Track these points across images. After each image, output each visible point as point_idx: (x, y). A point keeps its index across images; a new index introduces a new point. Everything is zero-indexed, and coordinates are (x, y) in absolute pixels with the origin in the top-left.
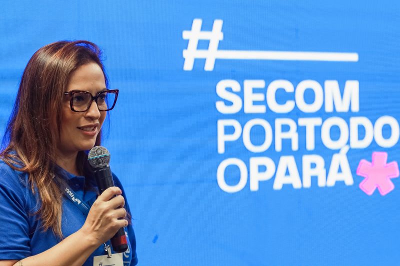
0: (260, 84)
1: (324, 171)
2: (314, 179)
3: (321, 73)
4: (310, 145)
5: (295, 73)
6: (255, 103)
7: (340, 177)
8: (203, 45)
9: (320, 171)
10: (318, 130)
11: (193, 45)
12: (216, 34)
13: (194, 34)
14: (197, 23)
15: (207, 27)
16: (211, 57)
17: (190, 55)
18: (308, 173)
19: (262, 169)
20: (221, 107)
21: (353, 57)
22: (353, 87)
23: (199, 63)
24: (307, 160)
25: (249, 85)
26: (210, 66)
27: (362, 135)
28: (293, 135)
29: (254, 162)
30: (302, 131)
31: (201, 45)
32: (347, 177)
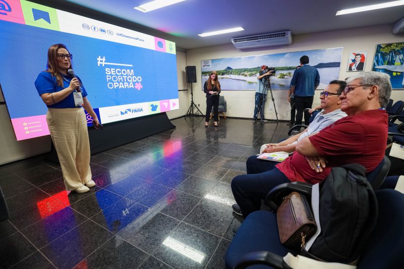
0: (114, 69)
2: (127, 87)
3: (126, 68)
4: (125, 81)
5: (122, 68)
6: (114, 73)
9: (128, 85)
10: (126, 78)
11: (99, 61)
12: (104, 60)
13: (99, 59)
14: (100, 57)
15: (102, 58)
16: (103, 63)
17: (99, 63)
18: (125, 86)
19: (116, 85)
20: (107, 73)
21: (132, 66)
22: (132, 71)
23: (101, 65)
24: (125, 83)
25: (112, 69)
26: (103, 65)
27: (135, 79)
28: (121, 79)
29: (115, 84)
30: (123, 78)
31: (101, 61)
32: (133, 86)
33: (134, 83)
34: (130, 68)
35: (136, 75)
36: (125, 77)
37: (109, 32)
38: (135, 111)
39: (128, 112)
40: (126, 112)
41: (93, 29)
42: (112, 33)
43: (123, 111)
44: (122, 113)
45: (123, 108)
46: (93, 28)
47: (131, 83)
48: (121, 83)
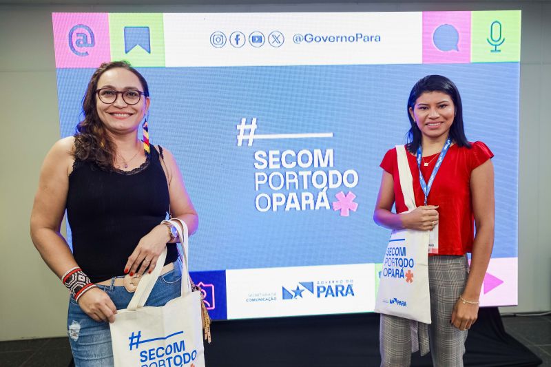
0: (277, 152)
1: (313, 202)
2: (308, 206)
3: (311, 144)
4: (306, 186)
5: (297, 145)
6: (274, 163)
7: (322, 205)
8: (248, 132)
9: (311, 202)
10: (310, 178)
11: (242, 132)
12: (253, 127)
13: (242, 127)
14: (244, 120)
15: (249, 122)
16: (251, 137)
17: (241, 138)
18: (304, 202)
19: (279, 199)
20: (257, 165)
21: (331, 135)
22: (330, 152)
23: (246, 142)
24: (304, 195)
25: (271, 153)
26: (250, 144)
27: (336, 179)
28: (296, 180)
29: (275, 196)
30: (301, 179)
31: (247, 132)
32: (326, 204)
33: (331, 195)
34: (323, 145)
35: (340, 164)
36: (305, 174)
37: (272, 39)
38: (329, 291)
39: (306, 293)
40: (298, 292)
41: (234, 42)
42: (281, 39)
43: (291, 288)
44: (286, 294)
45: (293, 276)
46: (234, 36)
47: (323, 194)
48: (293, 195)
